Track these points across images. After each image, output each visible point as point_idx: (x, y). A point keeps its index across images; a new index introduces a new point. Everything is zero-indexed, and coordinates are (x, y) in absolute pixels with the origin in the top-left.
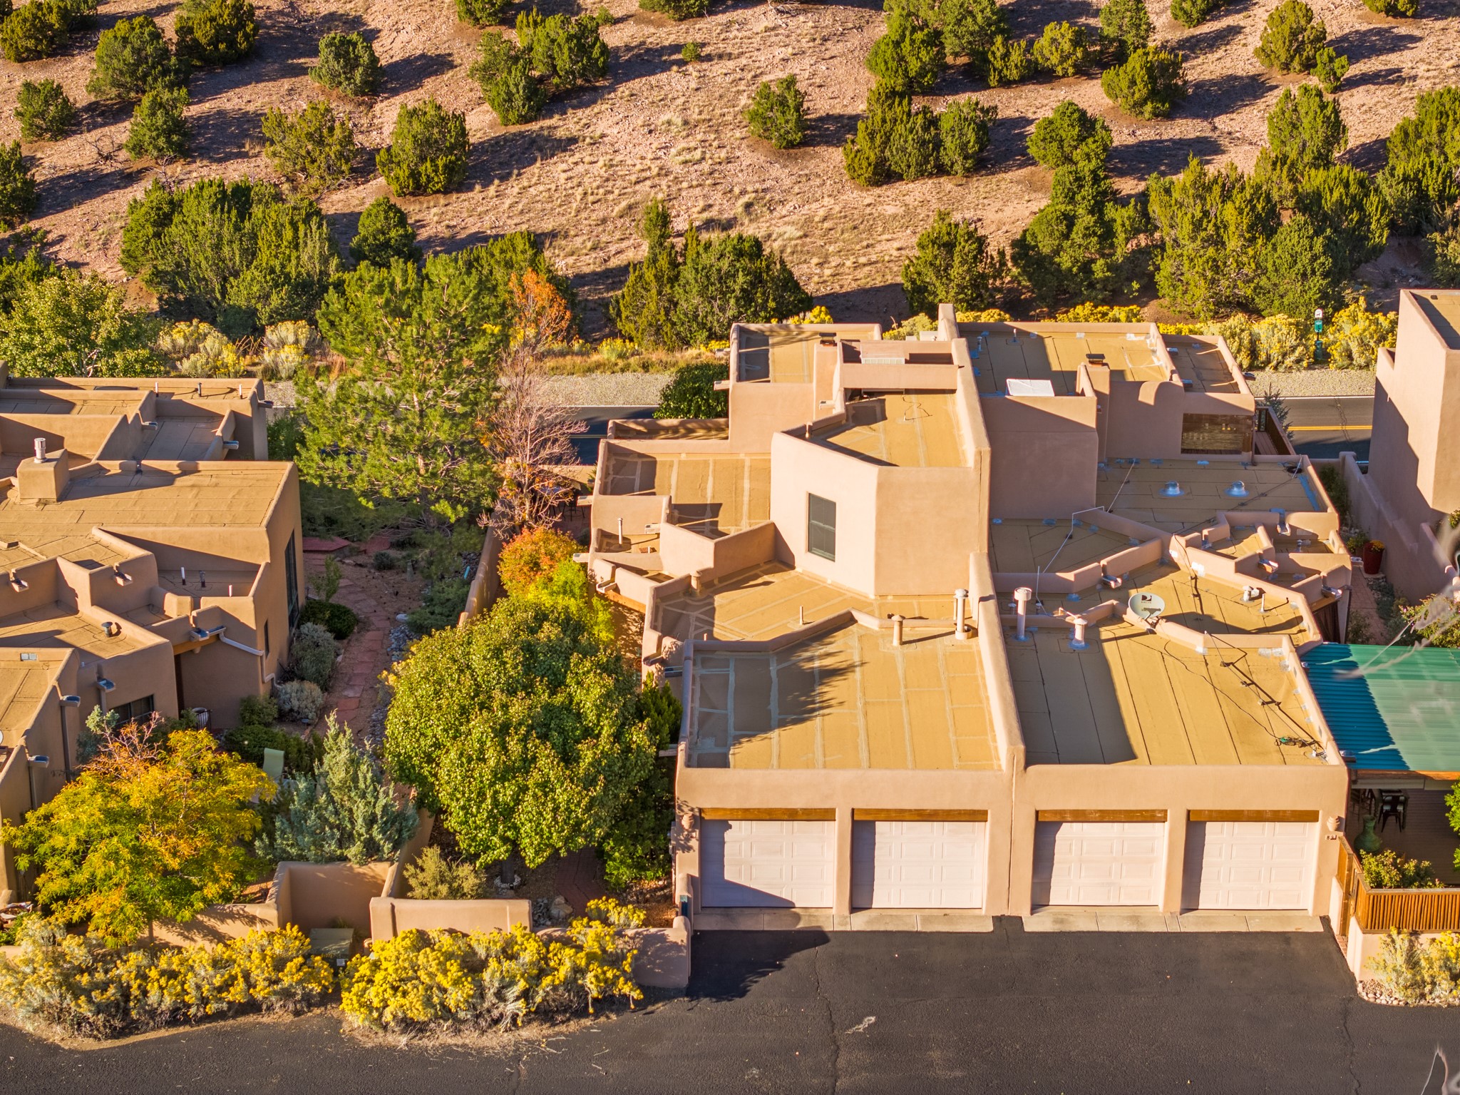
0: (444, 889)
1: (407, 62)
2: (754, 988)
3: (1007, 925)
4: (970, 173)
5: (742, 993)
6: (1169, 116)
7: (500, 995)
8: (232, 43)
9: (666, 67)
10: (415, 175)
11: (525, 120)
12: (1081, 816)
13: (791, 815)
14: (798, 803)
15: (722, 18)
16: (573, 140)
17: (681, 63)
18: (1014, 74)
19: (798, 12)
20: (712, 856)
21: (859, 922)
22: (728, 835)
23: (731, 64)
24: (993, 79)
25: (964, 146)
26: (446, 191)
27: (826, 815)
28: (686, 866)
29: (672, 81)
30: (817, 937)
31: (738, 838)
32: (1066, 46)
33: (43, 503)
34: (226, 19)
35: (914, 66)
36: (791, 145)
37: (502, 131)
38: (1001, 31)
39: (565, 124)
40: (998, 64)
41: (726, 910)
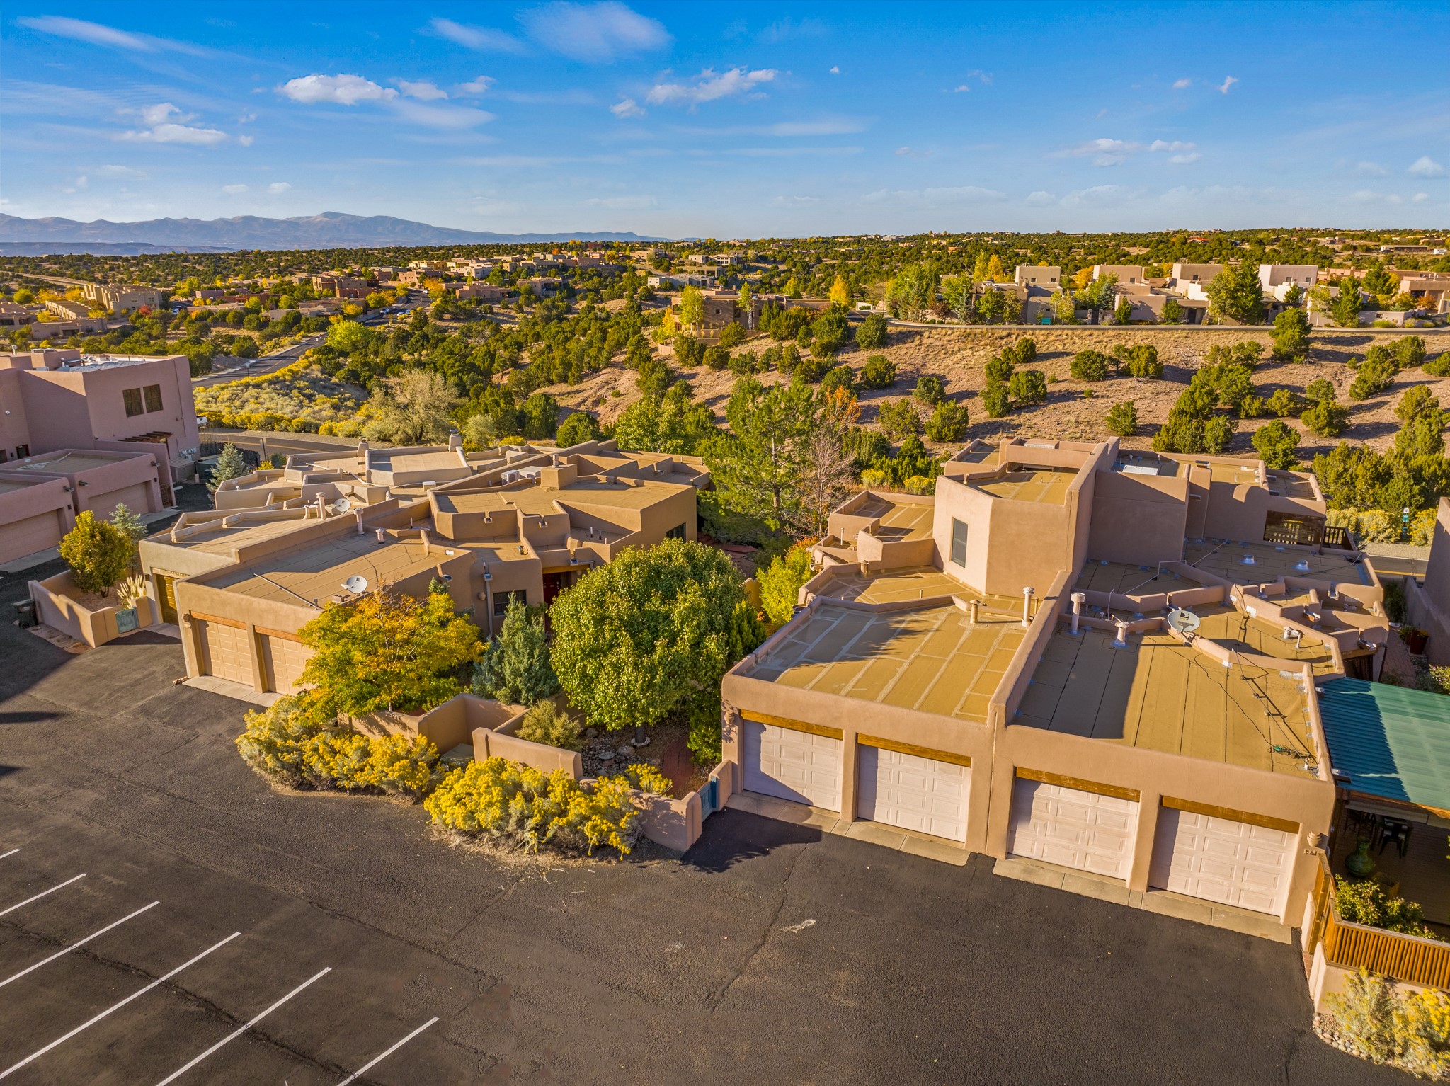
0: (539, 732)
1: (959, 393)
2: (736, 867)
3: (981, 862)
4: (1218, 453)
5: (722, 868)
6: (1337, 436)
7: (521, 824)
8: (883, 379)
9: (1074, 399)
10: (939, 432)
11: (1000, 415)
12: (1056, 780)
13: (809, 729)
14: (813, 719)
15: (1109, 382)
16: (1020, 425)
17: (1082, 398)
18: (1254, 413)
19: (1148, 382)
20: (749, 748)
21: (857, 831)
22: (763, 735)
23: (1107, 400)
24: (1242, 415)
25: (1216, 439)
26: (954, 442)
27: (835, 734)
28: (730, 753)
29: (1076, 405)
30: (814, 835)
31: (772, 738)
32: (1285, 401)
33: (551, 489)
34: (882, 369)
35: (1199, 404)
36: (1127, 434)
37: (989, 420)
38: (1249, 393)
39: (1015, 419)
40: (1246, 407)
41: (760, 796)
